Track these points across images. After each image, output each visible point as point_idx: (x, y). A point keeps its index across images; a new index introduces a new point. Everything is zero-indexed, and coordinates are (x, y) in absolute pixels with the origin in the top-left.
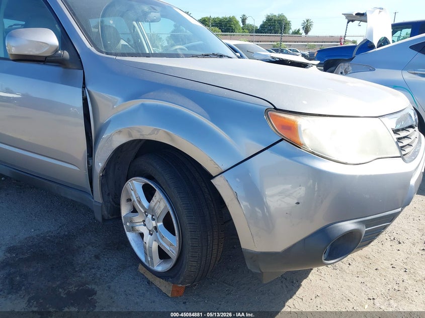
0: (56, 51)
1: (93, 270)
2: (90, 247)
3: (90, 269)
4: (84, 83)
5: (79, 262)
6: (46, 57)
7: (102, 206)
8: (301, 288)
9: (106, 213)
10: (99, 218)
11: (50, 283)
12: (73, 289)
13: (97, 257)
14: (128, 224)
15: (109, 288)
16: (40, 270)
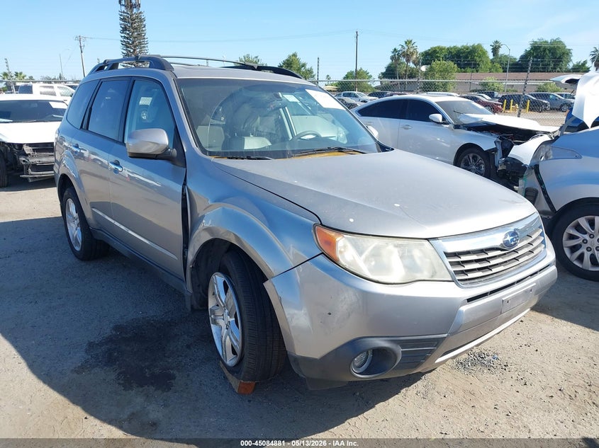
0: (167, 149)
1: (180, 358)
2: (186, 337)
3: (178, 357)
4: (185, 180)
5: (171, 349)
6: (157, 155)
7: (191, 296)
8: (373, 409)
9: (195, 302)
10: (189, 307)
11: (140, 363)
12: (157, 371)
13: (188, 347)
14: (212, 316)
15: (188, 375)
16: (135, 350)
